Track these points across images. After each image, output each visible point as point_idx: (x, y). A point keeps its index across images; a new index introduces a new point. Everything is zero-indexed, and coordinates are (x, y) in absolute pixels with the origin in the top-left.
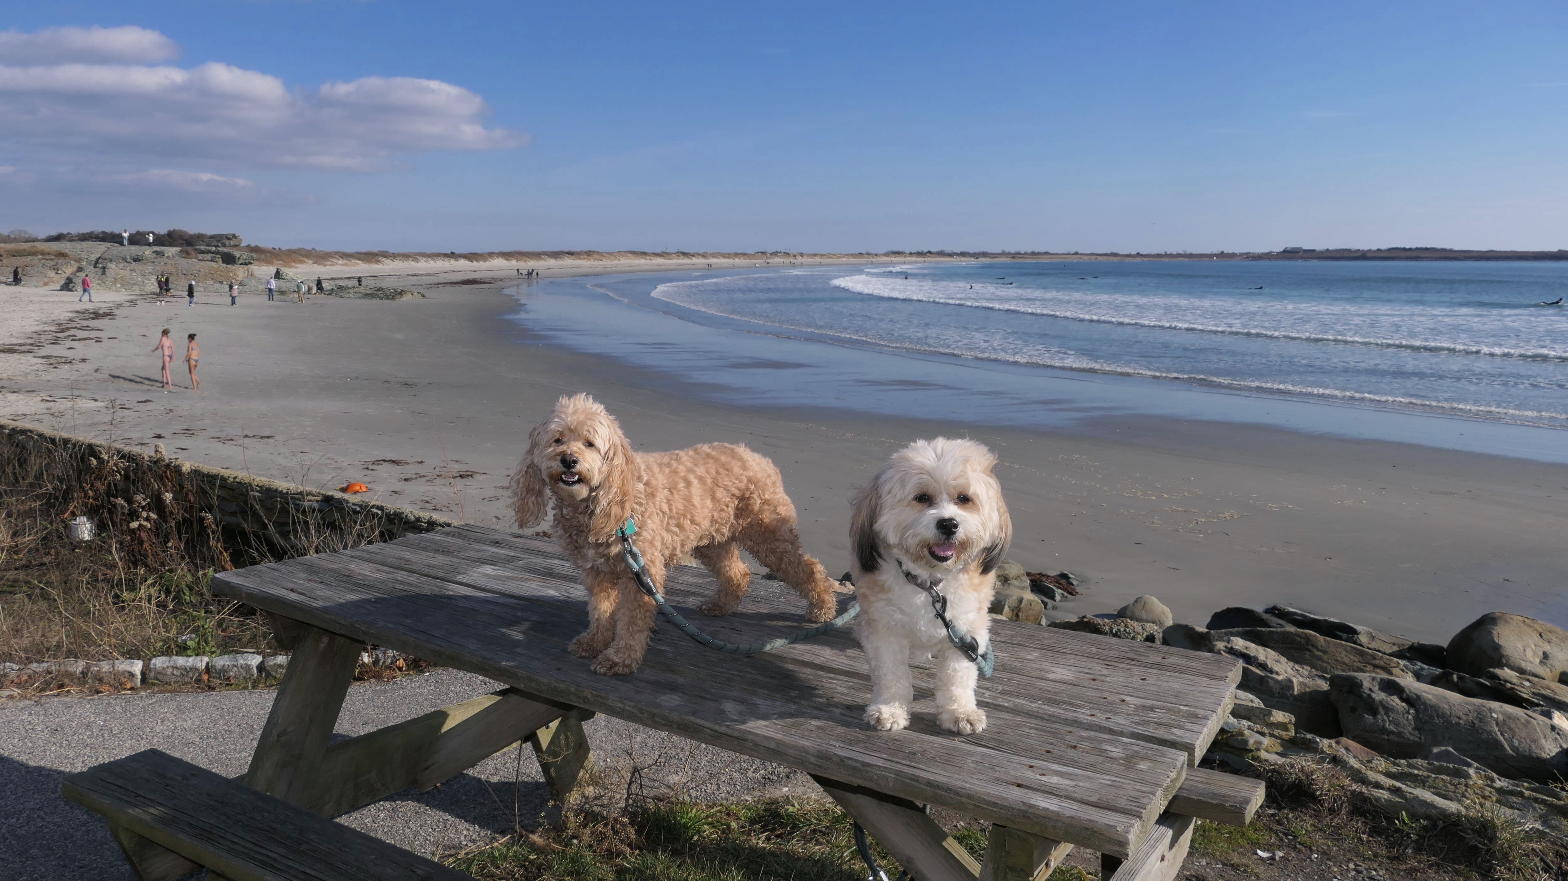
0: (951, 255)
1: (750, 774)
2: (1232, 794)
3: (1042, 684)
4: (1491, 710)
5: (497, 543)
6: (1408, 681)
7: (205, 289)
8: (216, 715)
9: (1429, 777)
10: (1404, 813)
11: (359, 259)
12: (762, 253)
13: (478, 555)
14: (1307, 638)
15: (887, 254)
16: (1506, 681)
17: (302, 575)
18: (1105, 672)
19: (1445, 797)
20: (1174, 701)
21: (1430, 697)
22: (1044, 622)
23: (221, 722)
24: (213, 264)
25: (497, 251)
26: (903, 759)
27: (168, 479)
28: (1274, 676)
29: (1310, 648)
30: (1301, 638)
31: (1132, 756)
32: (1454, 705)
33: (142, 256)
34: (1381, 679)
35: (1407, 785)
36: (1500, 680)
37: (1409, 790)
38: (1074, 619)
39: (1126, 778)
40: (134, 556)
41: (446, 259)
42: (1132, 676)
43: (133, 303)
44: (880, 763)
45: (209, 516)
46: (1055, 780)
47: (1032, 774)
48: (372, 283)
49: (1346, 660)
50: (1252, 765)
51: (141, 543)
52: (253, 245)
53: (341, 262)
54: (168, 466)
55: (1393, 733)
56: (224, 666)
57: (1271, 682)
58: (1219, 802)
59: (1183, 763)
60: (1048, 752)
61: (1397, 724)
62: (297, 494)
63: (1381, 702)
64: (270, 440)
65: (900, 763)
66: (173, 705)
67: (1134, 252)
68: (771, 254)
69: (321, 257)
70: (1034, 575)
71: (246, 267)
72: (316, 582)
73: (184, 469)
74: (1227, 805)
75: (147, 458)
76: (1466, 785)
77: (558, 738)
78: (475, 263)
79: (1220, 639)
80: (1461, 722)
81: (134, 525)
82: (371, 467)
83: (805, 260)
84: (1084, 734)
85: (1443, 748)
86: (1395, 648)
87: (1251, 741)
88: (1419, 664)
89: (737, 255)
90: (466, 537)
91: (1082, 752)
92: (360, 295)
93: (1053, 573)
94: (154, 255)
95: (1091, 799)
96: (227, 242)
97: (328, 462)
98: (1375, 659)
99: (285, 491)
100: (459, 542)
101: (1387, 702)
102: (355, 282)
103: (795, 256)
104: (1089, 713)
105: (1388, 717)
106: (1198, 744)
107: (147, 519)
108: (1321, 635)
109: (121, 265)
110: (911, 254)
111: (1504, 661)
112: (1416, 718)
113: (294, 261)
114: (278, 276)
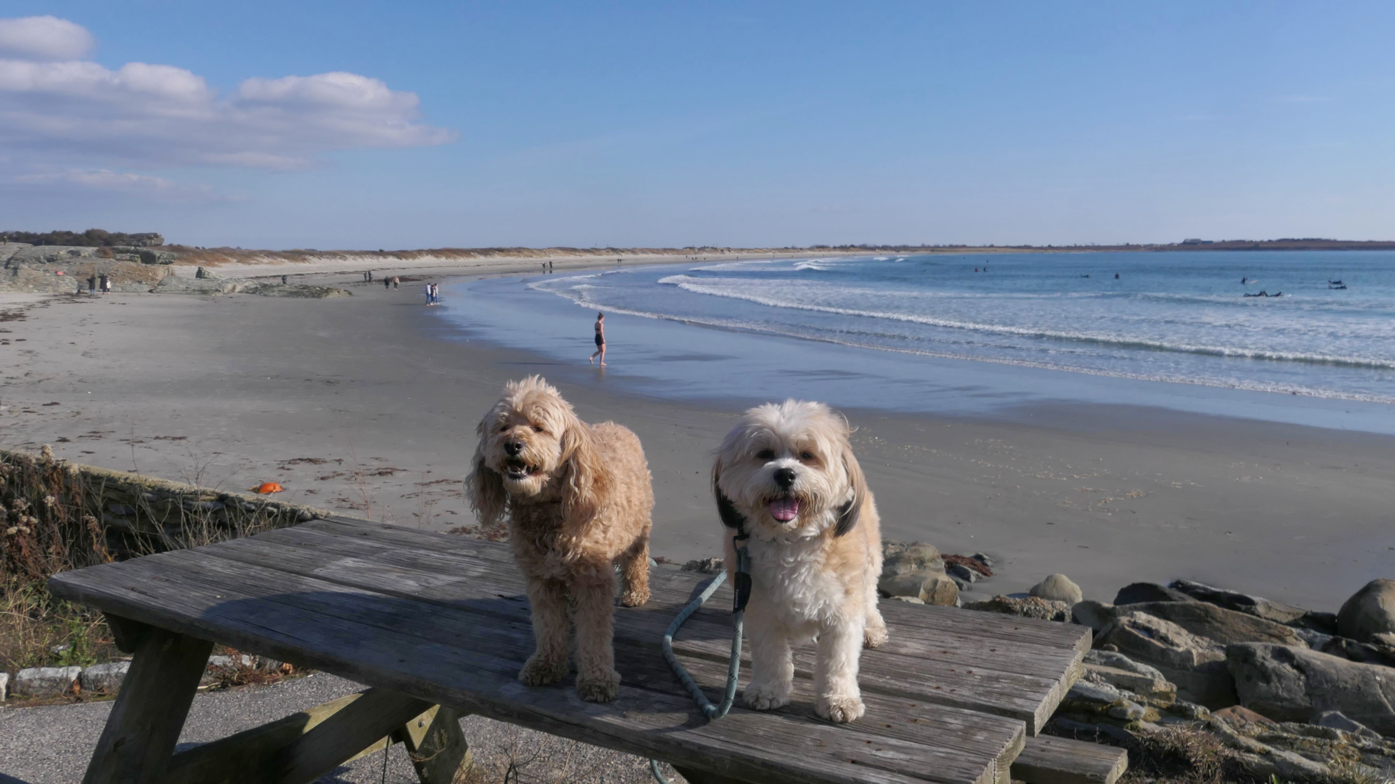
0: (873, 249)
1: (636, 766)
2: (1094, 763)
3: (893, 658)
4: (1374, 674)
5: (364, 535)
6: (1301, 649)
7: (122, 288)
8: (78, 727)
9: (1297, 739)
10: (1273, 776)
11: (285, 258)
12: (690, 248)
13: (342, 547)
14: (1206, 611)
15: (811, 249)
16: (1390, 645)
17: (148, 574)
18: (957, 644)
19: (1312, 759)
20: (1019, 670)
21: (1318, 663)
22: (959, 603)
23: (83, 735)
24: (132, 264)
25: (426, 248)
26: (741, 740)
27: (55, 482)
28: (1175, 648)
29: (1209, 619)
30: (1201, 610)
31: (971, 727)
32: (1341, 670)
33: (57, 256)
34: (1273, 648)
35: (1277, 748)
36: (1384, 644)
37: (1278, 752)
38: (987, 599)
39: (962, 749)
40: (14, 563)
41: (375, 257)
42: (982, 647)
43: (45, 303)
44: (717, 745)
45: (93, 518)
46: (890, 754)
47: (868, 749)
48: (297, 281)
49: (1244, 631)
50: (1131, 735)
51: (20, 549)
52: (175, 243)
53: (266, 260)
54: (55, 468)
55: (1286, 699)
56: (97, 675)
57: (1172, 655)
58: (1080, 772)
59: (1021, 733)
60: (889, 726)
61: (1289, 691)
62: (191, 494)
63: (1274, 670)
64: (183, 442)
65: (737, 744)
66: (32, 719)
67: (1046, 245)
68: (699, 249)
69: (245, 256)
70: (950, 557)
71: (166, 266)
72: (161, 580)
73: (72, 471)
74: (1088, 774)
75: (34, 461)
76: (1331, 746)
77: (432, 736)
78: (404, 261)
79: (1125, 614)
80: (1348, 686)
81: (13, 530)
82: (287, 466)
83: (733, 255)
84: (927, 706)
85: (1332, 712)
86: (1291, 618)
87: (1130, 711)
88: (1313, 631)
89: (665, 250)
90: (333, 529)
91: (922, 725)
92: (284, 293)
93: (969, 555)
94: (70, 255)
95: (923, 772)
96: (148, 242)
97: (243, 462)
98: (1270, 628)
99: (177, 491)
100: (324, 534)
101: (1280, 670)
102: (280, 281)
103: (722, 251)
104: (935, 685)
105: (1281, 684)
106: (1037, 713)
107: (28, 524)
108: (1219, 605)
109: (34, 266)
110: (835, 248)
111: (1389, 626)
112: (1307, 684)
113: (217, 260)
114: (200, 274)
